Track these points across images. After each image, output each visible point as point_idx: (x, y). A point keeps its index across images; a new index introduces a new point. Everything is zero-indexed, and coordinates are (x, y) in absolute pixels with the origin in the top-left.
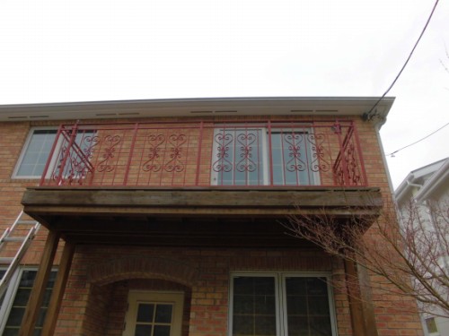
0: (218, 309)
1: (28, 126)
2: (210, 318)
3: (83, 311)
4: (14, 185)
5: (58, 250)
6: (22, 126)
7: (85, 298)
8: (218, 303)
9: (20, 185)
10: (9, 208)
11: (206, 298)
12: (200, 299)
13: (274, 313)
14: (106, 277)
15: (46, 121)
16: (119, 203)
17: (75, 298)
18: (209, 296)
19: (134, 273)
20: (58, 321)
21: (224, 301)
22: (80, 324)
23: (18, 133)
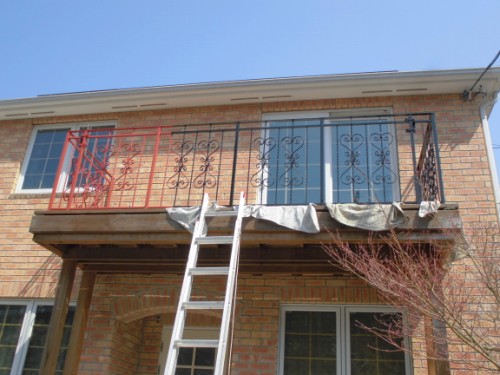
0: (264, 350)
1: (30, 125)
2: (256, 360)
3: (108, 351)
4: (19, 201)
5: (75, 281)
6: (22, 126)
7: (110, 337)
8: (265, 343)
9: (26, 201)
10: (14, 230)
11: (250, 338)
12: (244, 338)
13: (335, 356)
14: (132, 313)
15: (52, 118)
16: (140, 229)
17: (99, 337)
18: (254, 334)
19: (166, 307)
20: (80, 364)
21: (273, 342)
22: (105, 367)
23: (18, 135)
